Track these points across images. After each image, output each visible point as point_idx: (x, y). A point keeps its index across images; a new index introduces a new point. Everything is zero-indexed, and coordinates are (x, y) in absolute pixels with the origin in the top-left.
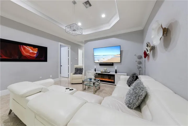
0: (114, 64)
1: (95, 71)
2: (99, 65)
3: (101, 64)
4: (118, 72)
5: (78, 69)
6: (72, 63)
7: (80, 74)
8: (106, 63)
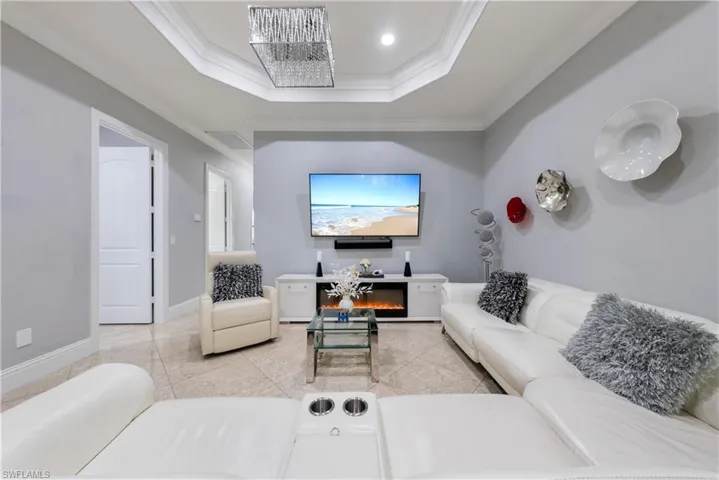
0: (394, 242)
1: (319, 273)
2: (333, 249)
3: (343, 244)
4: (417, 273)
5: (232, 273)
6: (173, 241)
7: (248, 293)
8: (363, 237)
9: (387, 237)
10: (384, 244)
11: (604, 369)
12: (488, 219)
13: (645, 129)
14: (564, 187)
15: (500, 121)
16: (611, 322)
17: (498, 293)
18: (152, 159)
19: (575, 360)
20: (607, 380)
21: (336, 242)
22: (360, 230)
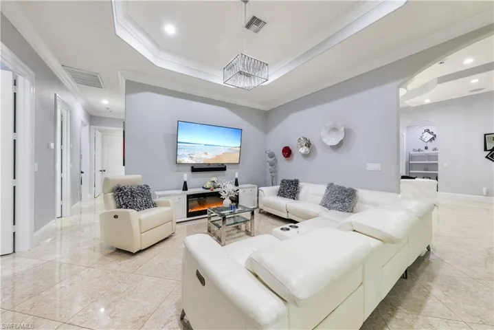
0: (227, 167)
1: (185, 188)
2: (191, 172)
3: (196, 169)
8: (209, 164)
9: (223, 164)
10: (221, 168)
11: (335, 205)
12: (272, 155)
13: (335, 129)
14: (308, 145)
15: (277, 109)
16: (333, 191)
17: (288, 189)
18: (15, 84)
19: (325, 206)
20: (336, 208)
21: (192, 167)
22: (209, 159)
